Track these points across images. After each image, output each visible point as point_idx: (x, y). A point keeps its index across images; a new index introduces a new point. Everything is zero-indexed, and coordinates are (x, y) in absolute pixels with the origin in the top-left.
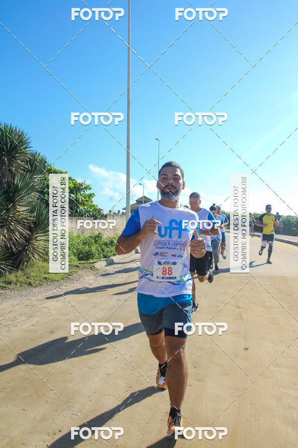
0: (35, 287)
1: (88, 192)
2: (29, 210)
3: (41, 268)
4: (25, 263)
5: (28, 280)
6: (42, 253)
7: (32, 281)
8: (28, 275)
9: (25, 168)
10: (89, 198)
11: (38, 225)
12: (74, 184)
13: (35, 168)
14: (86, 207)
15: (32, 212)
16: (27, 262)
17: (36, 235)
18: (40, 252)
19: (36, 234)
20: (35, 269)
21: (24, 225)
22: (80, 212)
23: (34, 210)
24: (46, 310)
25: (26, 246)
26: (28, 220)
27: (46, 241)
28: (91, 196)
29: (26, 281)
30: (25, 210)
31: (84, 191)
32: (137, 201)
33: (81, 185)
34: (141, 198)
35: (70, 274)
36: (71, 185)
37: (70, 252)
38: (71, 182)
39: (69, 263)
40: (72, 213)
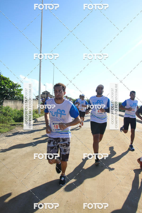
10: (20, 91)
12: (13, 84)
31: (18, 88)
32: (42, 93)
33: (16, 85)
34: (45, 92)
35: (11, 129)
36: (11, 84)
37: (11, 118)
38: (11, 83)
39: (11, 124)
40: (11, 98)
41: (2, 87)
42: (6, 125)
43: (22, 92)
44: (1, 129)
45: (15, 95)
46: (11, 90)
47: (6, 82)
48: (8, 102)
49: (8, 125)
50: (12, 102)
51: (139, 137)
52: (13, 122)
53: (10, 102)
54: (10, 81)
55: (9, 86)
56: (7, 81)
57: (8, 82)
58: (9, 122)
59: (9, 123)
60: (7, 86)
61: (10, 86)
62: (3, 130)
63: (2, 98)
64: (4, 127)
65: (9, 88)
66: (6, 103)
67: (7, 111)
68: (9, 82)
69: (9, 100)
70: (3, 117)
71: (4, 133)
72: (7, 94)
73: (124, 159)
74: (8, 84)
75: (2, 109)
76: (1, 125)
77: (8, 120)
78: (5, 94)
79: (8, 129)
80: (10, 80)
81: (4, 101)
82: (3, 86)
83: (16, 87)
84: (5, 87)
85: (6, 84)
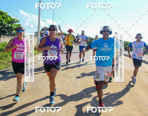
22: (13, 34)
28: (19, 25)
31: (16, 23)
32: (42, 29)
33: (14, 20)
34: (44, 28)
35: (8, 66)
36: (9, 19)
37: (8, 54)
39: (8, 60)
40: (9, 34)
42: (3, 61)
45: (13, 30)
46: (8, 25)
47: (4, 17)
48: (6, 38)
49: (5, 61)
50: (9, 37)
51: (141, 76)
52: (10, 59)
53: (8, 38)
54: (8, 16)
55: (7, 21)
56: (5, 16)
57: (5, 17)
58: (6, 58)
59: (6, 60)
60: (5, 21)
61: (8, 21)
65: (7, 23)
66: (3, 39)
67: (4, 47)
69: (6, 36)
72: (4, 30)
73: (125, 99)
74: (6, 19)
77: (6, 56)
78: (3, 29)
79: (5, 66)
80: (8, 15)
81: (2, 36)
82: (1, 21)
83: (14, 22)
84: (3, 22)
85: (4, 19)
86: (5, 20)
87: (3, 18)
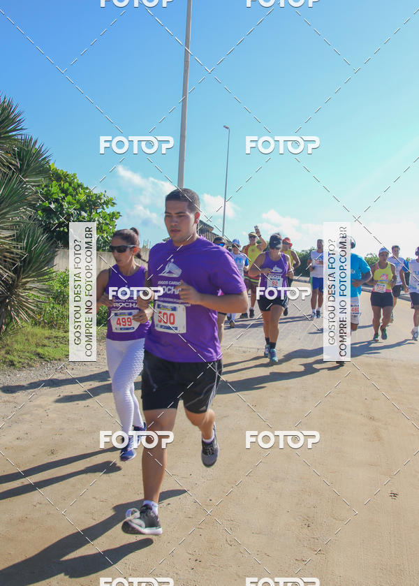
0: (20, 370)
1: (109, 210)
2: (14, 235)
3: (30, 337)
4: (4, 327)
5: (8, 356)
6: (32, 310)
7: (16, 359)
8: (7, 348)
9: (11, 164)
10: (111, 220)
11: (29, 263)
12: (88, 196)
13: (28, 165)
14: (105, 235)
15: (18, 239)
16: (7, 325)
17: (24, 280)
18: (29, 308)
19: (25, 278)
20: (19, 337)
21: (5, 261)
23: (23, 237)
24: (41, 411)
25: (7, 297)
26: (12, 253)
27: (42, 290)
28: (113, 216)
29: (6, 358)
30: (7, 235)
31: (103, 208)
33: (99, 197)
36: (82, 197)
38: (81, 191)
41: (53, 206)
43: (117, 222)
44: (46, 348)
46: (80, 214)
47: (65, 188)
54: (80, 186)
55: (74, 202)
56: (70, 185)
57: (71, 189)
60: (69, 203)
61: (78, 201)
62: (50, 350)
63: (52, 244)
64: (56, 339)
65: (75, 209)
66: (64, 260)
68: (75, 189)
70: (53, 308)
71: (56, 360)
72: (66, 230)
74: (72, 195)
75: (51, 279)
76: (47, 335)
78: (62, 229)
80: (79, 182)
81: (59, 252)
82: (56, 201)
83: (98, 206)
84: (62, 206)
85: (66, 196)
86: (69, 198)
87: (63, 191)
